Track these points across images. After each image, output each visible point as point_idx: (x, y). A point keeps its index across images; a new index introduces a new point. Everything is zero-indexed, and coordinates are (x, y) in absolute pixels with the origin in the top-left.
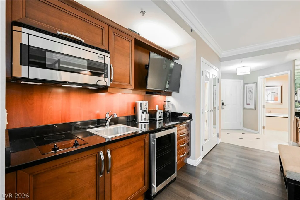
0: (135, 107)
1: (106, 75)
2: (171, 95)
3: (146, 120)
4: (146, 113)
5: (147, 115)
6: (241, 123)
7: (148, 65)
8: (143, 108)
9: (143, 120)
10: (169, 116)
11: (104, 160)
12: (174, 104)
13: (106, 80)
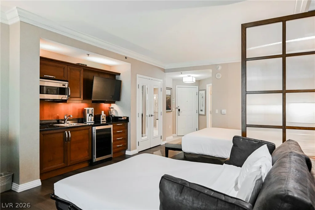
0: (84, 112)
1: (66, 94)
2: (115, 103)
3: (92, 121)
4: (92, 116)
5: (93, 117)
6: (197, 129)
12: (117, 110)
13: (66, 96)
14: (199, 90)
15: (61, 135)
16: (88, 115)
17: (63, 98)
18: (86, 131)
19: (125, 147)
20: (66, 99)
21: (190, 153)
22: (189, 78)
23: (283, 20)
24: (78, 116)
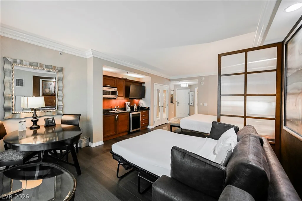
0: (125, 104)
2: (141, 99)
5: (130, 107)
8: (128, 105)
10: (140, 108)
12: (143, 103)
13: (116, 96)
14: (190, 91)
15: (113, 117)
16: (127, 106)
17: (114, 97)
18: (127, 115)
19: (147, 124)
20: (116, 97)
21: (185, 129)
22: (184, 84)
23: (246, 51)
24: (122, 106)
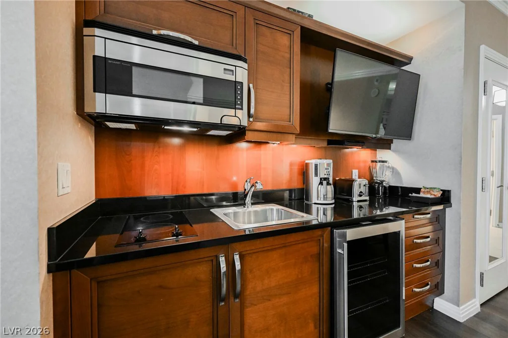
1: (239, 105)
2: (390, 149)
3: (328, 199)
4: (328, 184)
7: (331, 82)
8: (322, 174)
9: (322, 199)
10: (384, 193)
11: (226, 273)
13: (240, 114)
20: (236, 122)
